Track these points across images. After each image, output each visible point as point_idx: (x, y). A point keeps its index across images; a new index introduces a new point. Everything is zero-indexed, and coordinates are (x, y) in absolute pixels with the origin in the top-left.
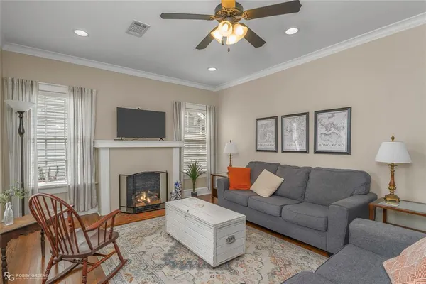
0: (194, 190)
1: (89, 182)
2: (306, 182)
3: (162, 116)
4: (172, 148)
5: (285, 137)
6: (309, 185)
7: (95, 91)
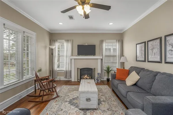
0: (108, 77)
1: (70, 70)
2: (153, 81)
3: (94, 46)
4: (98, 59)
5: (149, 53)
6: (154, 83)
7: (72, 40)
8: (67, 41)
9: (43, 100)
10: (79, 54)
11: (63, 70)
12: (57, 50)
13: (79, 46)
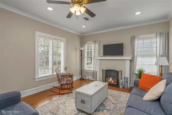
4: (125, 60)
7: (99, 41)
8: (95, 42)
9: (60, 93)
10: (105, 54)
11: (91, 70)
12: (86, 51)
13: (105, 46)
